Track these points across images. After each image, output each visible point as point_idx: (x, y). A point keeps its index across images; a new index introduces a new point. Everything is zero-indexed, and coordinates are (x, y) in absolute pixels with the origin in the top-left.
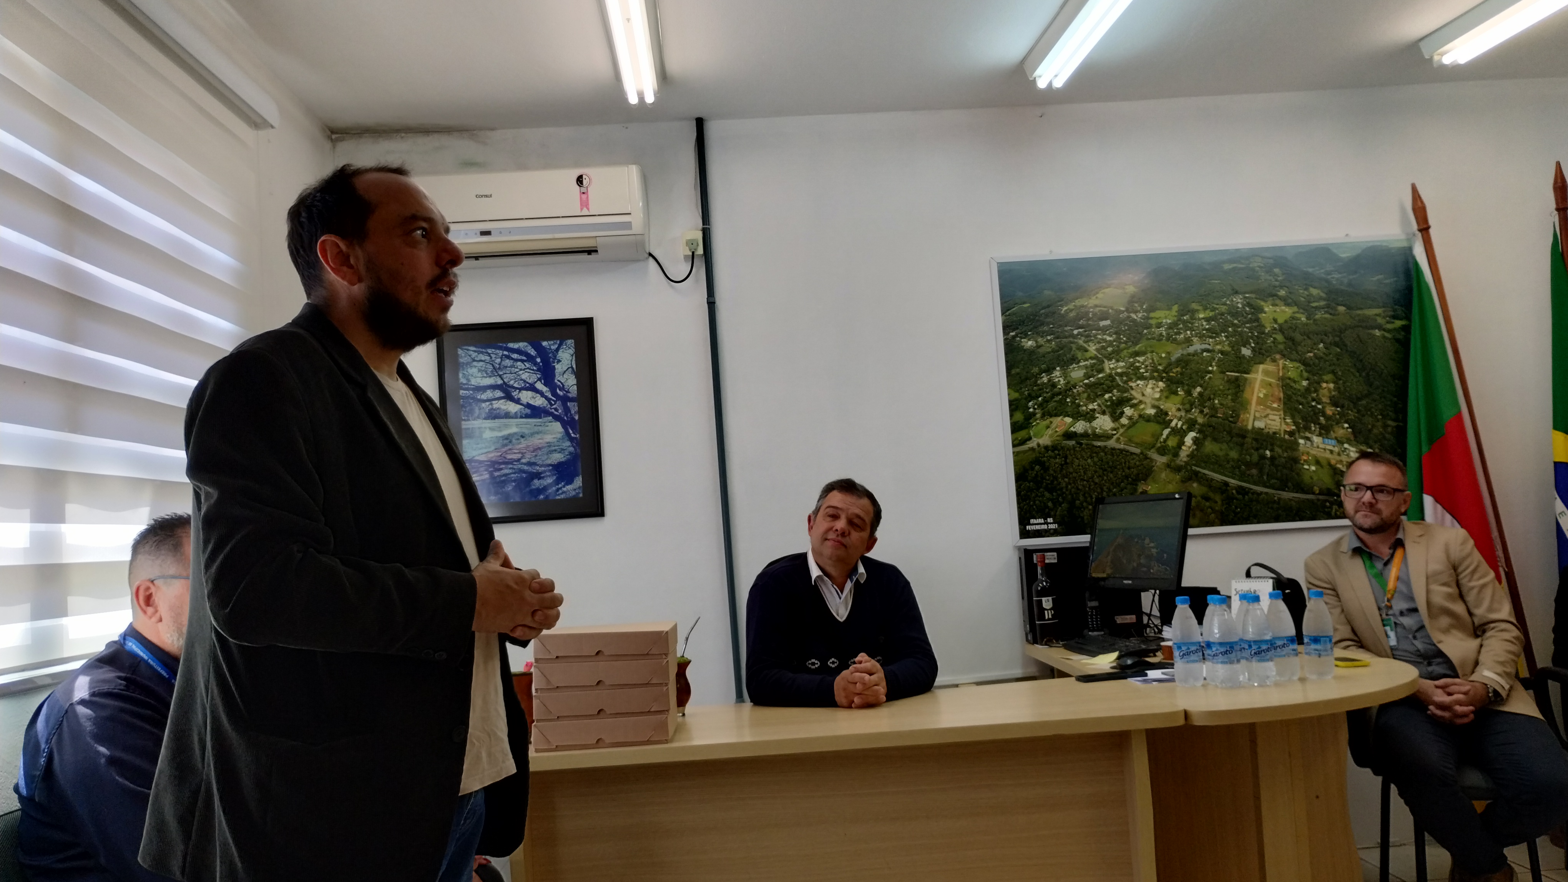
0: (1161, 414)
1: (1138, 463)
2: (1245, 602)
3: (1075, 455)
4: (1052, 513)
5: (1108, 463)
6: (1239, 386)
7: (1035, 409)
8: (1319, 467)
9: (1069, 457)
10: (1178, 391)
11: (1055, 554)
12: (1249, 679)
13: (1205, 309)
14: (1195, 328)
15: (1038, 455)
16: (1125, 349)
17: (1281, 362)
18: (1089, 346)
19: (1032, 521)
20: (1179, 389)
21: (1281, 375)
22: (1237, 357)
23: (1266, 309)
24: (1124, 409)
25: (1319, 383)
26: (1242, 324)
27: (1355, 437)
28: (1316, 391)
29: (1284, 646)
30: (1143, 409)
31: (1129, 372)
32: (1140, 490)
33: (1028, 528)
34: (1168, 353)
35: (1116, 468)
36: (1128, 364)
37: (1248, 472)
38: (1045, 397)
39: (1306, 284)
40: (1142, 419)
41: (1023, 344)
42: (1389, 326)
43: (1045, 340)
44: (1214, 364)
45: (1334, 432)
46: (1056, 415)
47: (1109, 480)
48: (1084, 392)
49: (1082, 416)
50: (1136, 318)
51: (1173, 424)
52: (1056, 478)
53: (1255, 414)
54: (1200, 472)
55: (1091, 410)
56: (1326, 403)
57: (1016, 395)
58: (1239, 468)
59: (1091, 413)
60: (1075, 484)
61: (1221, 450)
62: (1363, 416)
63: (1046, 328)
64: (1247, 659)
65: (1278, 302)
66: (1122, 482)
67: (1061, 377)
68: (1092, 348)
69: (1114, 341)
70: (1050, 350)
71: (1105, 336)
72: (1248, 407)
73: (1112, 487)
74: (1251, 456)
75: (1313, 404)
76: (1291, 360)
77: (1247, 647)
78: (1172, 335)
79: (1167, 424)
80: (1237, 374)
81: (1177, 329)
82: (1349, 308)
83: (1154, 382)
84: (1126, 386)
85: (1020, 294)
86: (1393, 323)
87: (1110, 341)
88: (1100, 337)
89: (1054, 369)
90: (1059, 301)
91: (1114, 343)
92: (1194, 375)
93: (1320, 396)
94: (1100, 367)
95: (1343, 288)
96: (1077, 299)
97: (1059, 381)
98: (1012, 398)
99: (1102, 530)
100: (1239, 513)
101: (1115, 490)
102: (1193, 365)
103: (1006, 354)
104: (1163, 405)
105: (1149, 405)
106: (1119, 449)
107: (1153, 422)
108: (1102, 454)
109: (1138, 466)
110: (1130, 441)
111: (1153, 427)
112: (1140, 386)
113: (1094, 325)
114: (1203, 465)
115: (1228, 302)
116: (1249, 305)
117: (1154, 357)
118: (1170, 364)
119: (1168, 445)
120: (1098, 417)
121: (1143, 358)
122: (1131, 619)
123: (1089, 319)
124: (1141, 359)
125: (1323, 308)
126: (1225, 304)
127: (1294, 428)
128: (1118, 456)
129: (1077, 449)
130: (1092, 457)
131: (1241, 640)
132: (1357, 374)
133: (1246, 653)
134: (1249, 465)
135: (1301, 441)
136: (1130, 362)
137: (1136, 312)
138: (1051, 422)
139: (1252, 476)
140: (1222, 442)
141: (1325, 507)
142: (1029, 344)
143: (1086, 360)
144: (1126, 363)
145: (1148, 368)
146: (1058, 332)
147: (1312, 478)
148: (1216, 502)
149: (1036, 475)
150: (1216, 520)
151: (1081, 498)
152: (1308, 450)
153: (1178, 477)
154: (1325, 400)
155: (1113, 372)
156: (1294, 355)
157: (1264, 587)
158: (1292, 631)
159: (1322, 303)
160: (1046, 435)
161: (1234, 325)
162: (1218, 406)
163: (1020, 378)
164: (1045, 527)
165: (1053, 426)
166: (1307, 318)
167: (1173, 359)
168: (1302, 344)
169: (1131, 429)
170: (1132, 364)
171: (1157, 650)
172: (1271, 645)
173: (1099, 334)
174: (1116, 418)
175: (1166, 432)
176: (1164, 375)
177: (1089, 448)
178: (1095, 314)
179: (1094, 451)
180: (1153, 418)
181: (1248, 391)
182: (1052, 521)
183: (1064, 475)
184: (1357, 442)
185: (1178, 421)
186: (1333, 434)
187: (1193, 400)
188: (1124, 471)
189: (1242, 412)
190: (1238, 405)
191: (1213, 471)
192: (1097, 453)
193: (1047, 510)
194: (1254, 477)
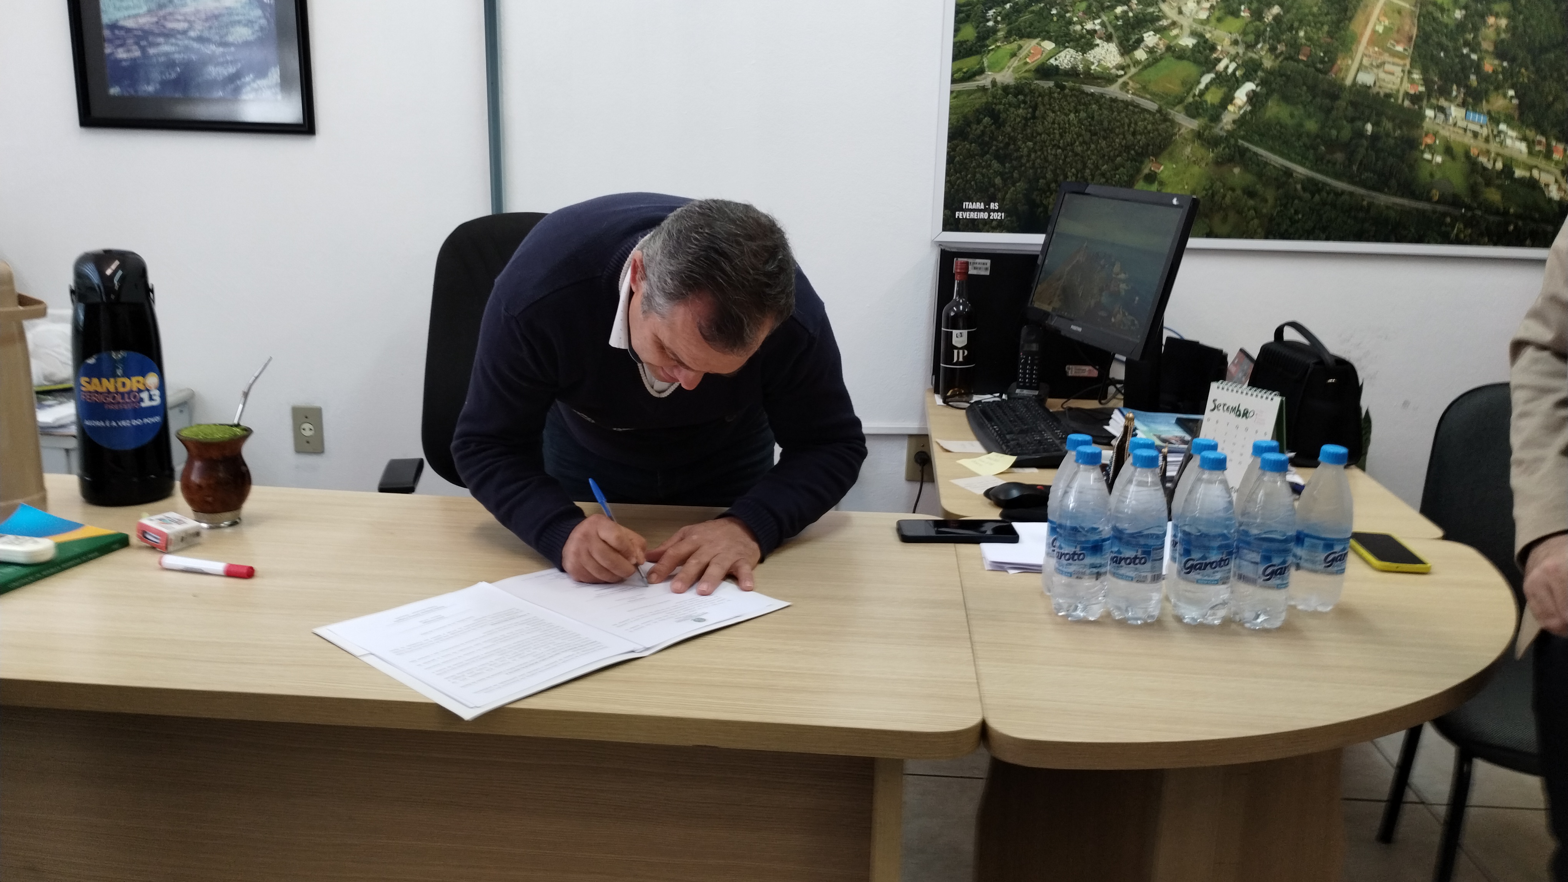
0: (1205, 50)
1: (1150, 127)
3: (1050, 105)
4: (999, 195)
5: (1101, 123)
6: (1346, 10)
7: (996, 22)
8: (1448, 158)
9: (1041, 108)
10: (1239, 10)
11: (988, 262)
15: (990, 99)
19: (967, 205)
20: (1243, 7)
24: (1145, 35)
25: (1483, 16)
27: (1521, 114)
28: (1476, 29)
30: (1176, 36)
32: (1146, 171)
33: (959, 214)
35: (1112, 131)
40: (1170, 54)
45: (1488, 101)
46: (1030, 36)
47: (1098, 152)
49: (1071, 40)
51: (1221, 67)
52: (1014, 140)
53: (1362, 60)
54: (1250, 151)
55: (1088, 31)
56: (1487, 51)
58: (1315, 148)
59: (1088, 36)
60: (1043, 153)
61: (1292, 116)
62: (1544, 78)
66: (1120, 155)
72: (1354, 47)
73: (1100, 162)
74: (1339, 130)
75: (1465, 51)
79: (1209, 65)
93: (1480, 39)
99: (1061, 233)
100: (1298, 221)
101: (1105, 166)
104: (1210, 32)
105: (1187, 31)
106: (1122, 101)
107: (1188, 59)
108: (1095, 107)
109: (1149, 132)
110: (1143, 89)
111: (1187, 69)
114: (1257, 138)
119: (1206, 102)
120: (1098, 45)
122: (1090, 371)
127: (1422, 89)
128: (1119, 113)
129: (1056, 95)
130: (1077, 111)
134: (1333, 145)
135: (1430, 113)
138: (1020, 47)
139: (1335, 164)
140: (1297, 103)
141: (1443, 224)
147: (1432, 175)
148: (1266, 201)
149: (983, 133)
150: (1259, 230)
151: (1049, 175)
152: (1437, 128)
153: (1211, 155)
154: (1487, 46)
160: (1009, 68)
162: (1304, 41)
164: (985, 216)
165: (1023, 53)
169: (1149, 69)
174: (1126, 49)
175: (1207, 79)
177: (1075, 95)
179: (1083, 100)
180: (1189, 54)
181: (1359, 18)
182: (997, 208)
183: (1027, 135)
184: (1523, 122)
185: (1231, 61)
186: (1485, 106)
187: (1262, 28)
188: (1124, 138)
189: (1340, 55)
190: (1336, 44)
191: (1272, 150)
192: (1087, 105)
193: (992, 190)
194: (1338, 166)
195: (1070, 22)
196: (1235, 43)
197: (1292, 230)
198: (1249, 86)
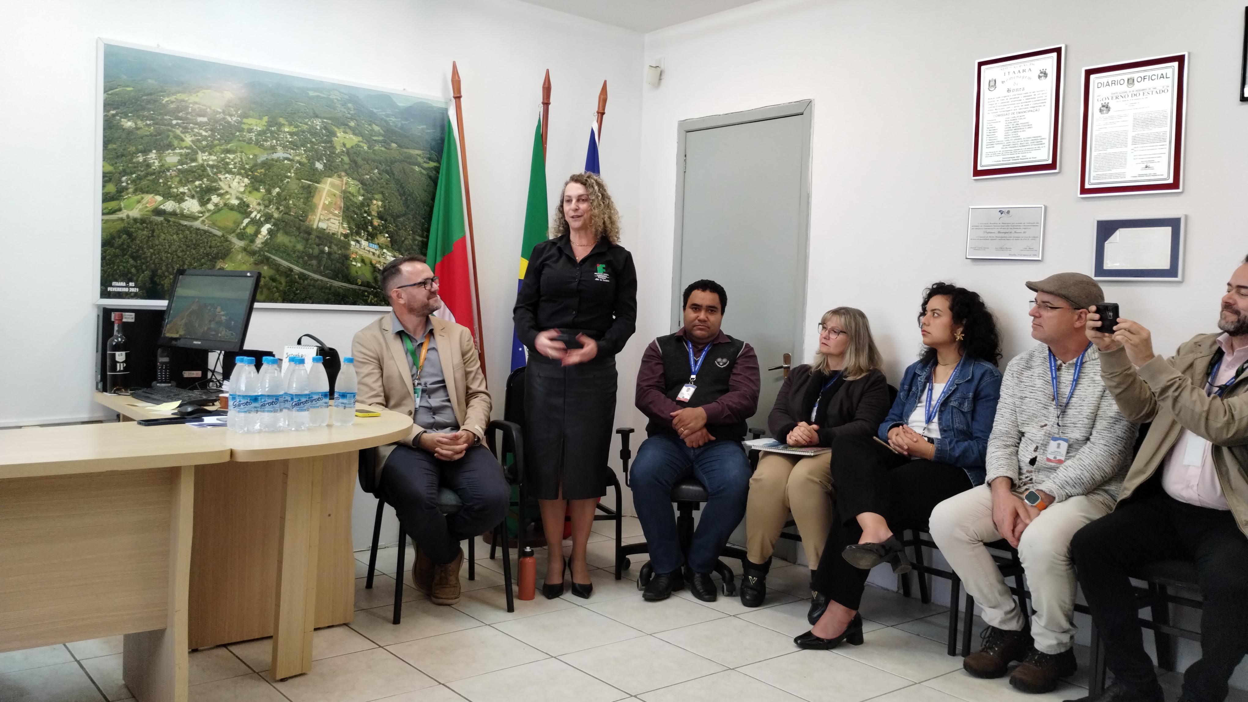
0: (244, 206)
1: (218, 244)
2: (293, 363)
3: (162, 230)
4: (135, 278)
5: (192, 241)
6: (310, 192)
7: (128, 184)
8: (363, 265)
9: (157, 231)
10: (259, 189)
11: (133, 314)
12: (288, 425)
13: (290, 125)
14: (280, 139)
15: (126, 225)
16: (218, 145)
17: (345, 179)
18: (185, 136)
19: (114, 283)
20: (261, 187)
21: (344, 189)
22: (311, 169)
23: (338, 135)
24: (212, 197)
25: (371, 200)
26: (319, 143)
27: (392, 245)
28: (368, 205)
29: (318, 399)
30: (229, 199)
31: (220, 166)
32: (218, 267)
33: (110, 289)
34: (255, 156)
35: (198, 245)
36: (219, 158)
37: (309, 262)
38: (139, 175)
39: (371, 121)
40: (225, 207)
41: (122, 123)
42: (426, 165)
43: (145, 123)
44: (292, 171)
45: (377, 239)
46: (148, 192)
47: (191, 256)
48: (176, 176)
49: (172, 196)
50: (230, 120)
51: (253, 215)
52: (142, 248)
53: (320, 217)
54: (271, 258)
55: (181, 193)
56: (374, 216)
57: (110, 168)
58: (303, 258)
59: (181, 195)
60: (159, 255)
61: (290, 242)
62: (400, 229)
63: (146, 113)
64: (289, 409)
65: (348, 130)
66: (203, 258)
67: (156, 159)
68: (188, 140)
69: (209, 136)
70: (149, 133)
71: (201, 131)
72: (316, 210)
73: (193, 261)
74: (313, 249)
75: (365, 215)
76: (353, 179)
77: (289, 399)
78: (260, 141)
79: (247, 214)
80: (310, 183)
81: (265, 137)
82: (399, 146)
83: (241, 178)
84: (215, 177)
85: (124, 77)
86: (429, 163)
87: (205, 136)
88: (196, 130)
89: (151, 151)
90: (161, 92)
91: (209, 139)
92: (275, 177)
93: (371, 210)
94: (194, 157)
95: (397, 129)
96: (179, 93)
97: (154, 162)
98: (106, 171)
99: (178, 297)
100: (298, 294)
101: (195, 264)
102: (275, 169)
103: (104, 129)
104: (246, 198)
105: (234, 197)
106: (203, 230)
107: (236, 210)
108: (187, 232)
109: (218, 247)
110: (214, 224)
111: (235, 215)
112: (228, 179)
113: (193, 119)
114: (274, 252)
115: (309, 123)
116: (326, 128)
117: (243, 156)
118: (255, 165)
119: (247, 232)
120: (187, 200)
121: (234, 156)
122: (197, 374)
123: (188, 113)
124: (231, 156)
125: (381, 142)
126: (306, 124)
127: (348, 231)
128: (201, 236)
129: (165, 225)
130: (178, 234)
131: (286, 394)
132: (399, 198)
133: (288, 405)
134: (311, 257)
135: (353, 243)
136: (221, 157)
137: (231, 115)
138: (142, 198)
139: (312, 266)
140: (292, 236)
141: (364, 296)
142: (128, 124)
143: (181, 148)
144: (217, 157)
145: (237, 165)
146: (158, 119)
147: (357, 272)
148: (281, 283)
149: (123, 244)
150: (279, 298)
151: (164, 268)
152: (357, 250)
153: (252, 259)
154: (374, 213)
155: (205, 163)
156: (355, 175)
157: (310, 352)
158: (326, 388)
159: (381, 138)
160: (137, 208)
161: (311, 142)
162: (292, 206)
163: (117, 153)
164: (126, 290)
165: (144, 201)
166: (369, 148)
167: (259, 161)
168: (363, 167)
169: (216, 214)
170: (223, 159)
171: (216, 400)
172: (309, 398)
173: (197, 128)
174: (203, 202)
175: (246, 221)
176: (250, 173)
177: (176, 225)
178: (194, 110)
179: (180, 229)
180: (236, 208)
181: (317, 197)
182: (134, 285)
183: (149, 246)
184: (393, 249)
185: (258, 213)
186: (376, 241)
187: (272, 198)
188: (205, 249)
189: (310, 214)
190: (308, 208)
191: (282, 258)
192: (183, 231)
193: (130, 275)
194: (314, 267)
195: (170, 187)
196: (259, 204)
197: (295, 298)
198: (268, 226)
